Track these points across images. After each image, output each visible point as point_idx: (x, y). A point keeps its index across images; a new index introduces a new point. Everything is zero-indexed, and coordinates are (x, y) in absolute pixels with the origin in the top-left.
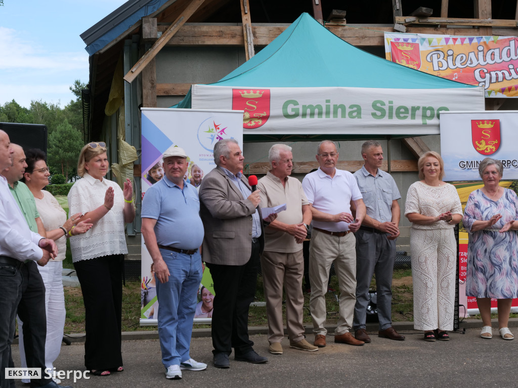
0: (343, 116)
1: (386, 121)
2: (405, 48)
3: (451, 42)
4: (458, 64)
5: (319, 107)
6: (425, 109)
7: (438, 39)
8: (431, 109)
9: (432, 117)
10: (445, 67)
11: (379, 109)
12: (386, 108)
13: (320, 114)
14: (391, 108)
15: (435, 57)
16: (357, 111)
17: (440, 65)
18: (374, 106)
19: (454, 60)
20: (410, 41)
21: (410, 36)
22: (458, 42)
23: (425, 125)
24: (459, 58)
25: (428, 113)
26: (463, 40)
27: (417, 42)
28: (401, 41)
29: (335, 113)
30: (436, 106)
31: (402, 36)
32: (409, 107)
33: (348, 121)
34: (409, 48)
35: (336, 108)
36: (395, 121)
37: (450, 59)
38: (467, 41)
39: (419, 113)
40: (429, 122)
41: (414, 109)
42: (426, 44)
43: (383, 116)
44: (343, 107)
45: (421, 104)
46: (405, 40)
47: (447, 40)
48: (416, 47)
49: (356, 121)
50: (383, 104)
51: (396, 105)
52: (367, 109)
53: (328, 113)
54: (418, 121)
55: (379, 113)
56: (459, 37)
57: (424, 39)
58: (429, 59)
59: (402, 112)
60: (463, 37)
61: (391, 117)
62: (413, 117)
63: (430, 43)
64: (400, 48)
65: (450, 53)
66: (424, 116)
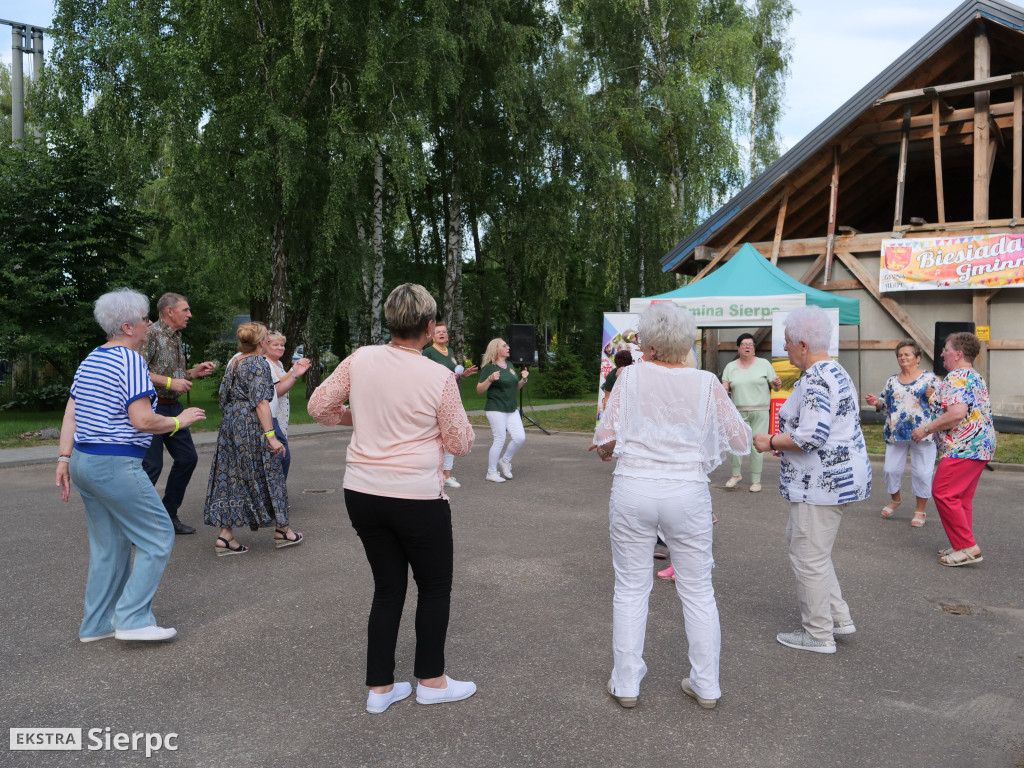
0: (712, 314)
1: (738, 317)
2: (899, 251)
3: (942, 243)
4: (946, 262)
5: (698, 309)
6: (763, 309)
7: (928, 241)
8: (768, 309)
9: (768, 314)
10: (932, 264)
11: (734, 310)
12: (738, 309)
13: (699, 314)
14: (741, 309)
15: (925, 256)
16: (721, 311)
17: (928, 262)
18: (731, 308)
19: (942, 258)
20: (904, 245)
21: (906, 241)
22: (950, 242)
23: (763, 320)
24: (947, 256)
25: (766, 312)
26: (954, 241)
27: (911, 246)
28: (897, 246)
29: (708, 313)
30: (771, 307)
31: (896, 242)
32: (753, 308)
33: (715, 318)
34: (903, 251)
35: (708, 310)
36: (745, 317)
37: (939, 258)
38: (958, 242)
39: (760, 312)
40: (766, 317)
41: (756, 310)
42: (918, 246)
43: (736, 314)
44: (712, 309)
45: (761, 306)
46: (900, 245)
47: (938, 242)
48: (909, 250)
49: (720, 318)
50: (736, 306)
51: (745, 307)
52: (727, 310)
53: (703, 313)
54: (759, 317)
55: (734, 313)
56: (950, 239)
57: (916, 243)
58: (918, 259)
59: (748, 311)
60: (954, 238)
61: (741, 315)
62: (756, 314)
63: (922, 245)
64: (894, 251)
65: (939, 252)
66: (763, 314)
